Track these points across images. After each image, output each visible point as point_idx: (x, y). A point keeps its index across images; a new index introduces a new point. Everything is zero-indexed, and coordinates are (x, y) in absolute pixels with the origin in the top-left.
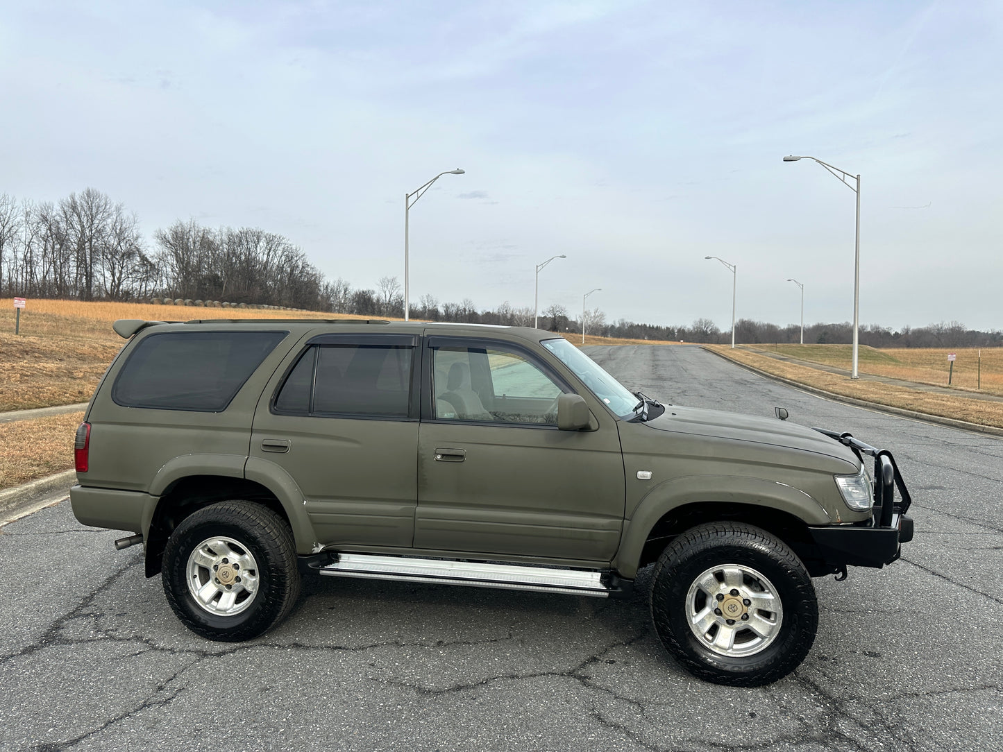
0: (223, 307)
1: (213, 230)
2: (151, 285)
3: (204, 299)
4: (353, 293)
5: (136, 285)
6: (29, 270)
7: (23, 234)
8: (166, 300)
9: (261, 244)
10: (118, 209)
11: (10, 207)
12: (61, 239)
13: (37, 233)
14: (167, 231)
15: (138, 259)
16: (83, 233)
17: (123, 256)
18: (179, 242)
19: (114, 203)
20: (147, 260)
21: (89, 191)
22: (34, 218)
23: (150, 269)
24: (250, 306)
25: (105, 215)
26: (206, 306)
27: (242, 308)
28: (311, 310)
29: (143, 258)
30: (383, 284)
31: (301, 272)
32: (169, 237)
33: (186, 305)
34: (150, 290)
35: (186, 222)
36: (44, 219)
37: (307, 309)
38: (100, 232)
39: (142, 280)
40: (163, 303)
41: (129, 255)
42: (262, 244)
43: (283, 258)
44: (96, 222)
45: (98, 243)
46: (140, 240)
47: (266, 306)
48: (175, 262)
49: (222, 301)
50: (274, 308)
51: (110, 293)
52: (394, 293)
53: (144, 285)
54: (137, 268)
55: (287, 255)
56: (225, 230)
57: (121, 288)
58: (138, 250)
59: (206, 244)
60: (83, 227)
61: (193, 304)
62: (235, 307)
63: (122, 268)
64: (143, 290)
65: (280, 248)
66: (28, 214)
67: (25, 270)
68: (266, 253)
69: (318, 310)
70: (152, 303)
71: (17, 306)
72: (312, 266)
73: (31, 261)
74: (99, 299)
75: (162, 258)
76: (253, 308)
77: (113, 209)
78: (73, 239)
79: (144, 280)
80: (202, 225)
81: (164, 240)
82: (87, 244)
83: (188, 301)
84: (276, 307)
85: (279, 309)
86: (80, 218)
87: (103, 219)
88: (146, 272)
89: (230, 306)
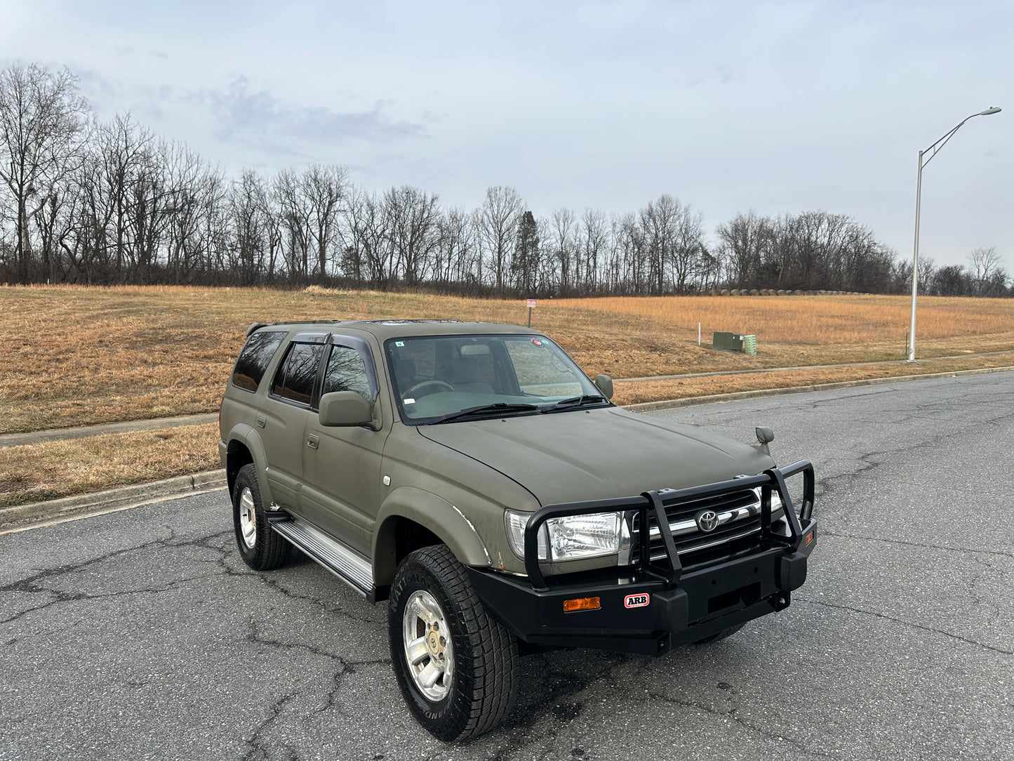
0: (777, 295)
1: (772, 218)
2: (711, 278)
3: (759, 288)
4: (936, 270)
5: (698, 278)
6: (615, 272)
7: (611, 241)
8: (724, 291)
9: (823, 226)
10: (686, 210)
11: (601, 221)
12: (638, 243)
13: (620, 240)
14: (728, 225)
15: (701, 254)
16: (657, 235)
17: (687, 252)
18: (738, 233)
19: (683, 204)
20: (708, 255)
21: (663, 198)
22: (619, 227)
23: (711, 262)
24: (806, 292)
25: (676, 216)
26: (760, 295)
27: (796, 295)
28: (875, 293)
29: (705, 253)
30: (977, 257)
31: (866, 252)
32: (729, 230)
33: (741, 295)
34: (710, 283)
35: (745, 214)
36: (626, 227)
37: (870, 293)
38: (669, 233)
39: (703, 274)
40: (720, 295)
41: (694, 251)
42: (825, 225)
43: (847, 238)
44: (668, 224)
45: (668, 244)
46: (701, 237)
47: (823, 291)
48: (734, 254)
49: (777, 288)
50: (832, 294)
51: (677, 287)
52: (992, 267)
53: (705, 279)
54: (699, 263)
55: (851, 236)
56: (783, 217)
57: (685, 282)
58: (701, 245)
59: (765, 233)
60: (657, 229)
61: (748, 294)
62: (789, 294)
63: (686, 264)
64: (704, 283)
65: (844, 229)
66: (614, 225)
67: (611, 272)
68: (828, 235)
69: (885, 293)
70: (710, 295)
71: (528, 306)
72: (881, 244)
73: (617, 265)
74: (667, 294)
75: (722, 251)
76: (808, 294)
77: (682, 210)
78: (649, 241)
79: (705, 274)
80: (761, 214)
81: (724, 234)
82: (660, 245)
83: (743, 291)
84: (835, 292)
85: (838, 294)
86: (655, 223)
87: (674, 221)
88: (708, 266)
89: (786, 294)
